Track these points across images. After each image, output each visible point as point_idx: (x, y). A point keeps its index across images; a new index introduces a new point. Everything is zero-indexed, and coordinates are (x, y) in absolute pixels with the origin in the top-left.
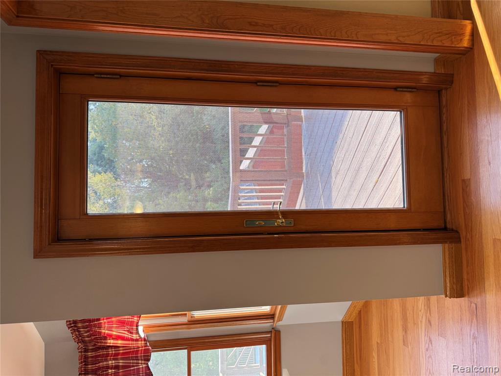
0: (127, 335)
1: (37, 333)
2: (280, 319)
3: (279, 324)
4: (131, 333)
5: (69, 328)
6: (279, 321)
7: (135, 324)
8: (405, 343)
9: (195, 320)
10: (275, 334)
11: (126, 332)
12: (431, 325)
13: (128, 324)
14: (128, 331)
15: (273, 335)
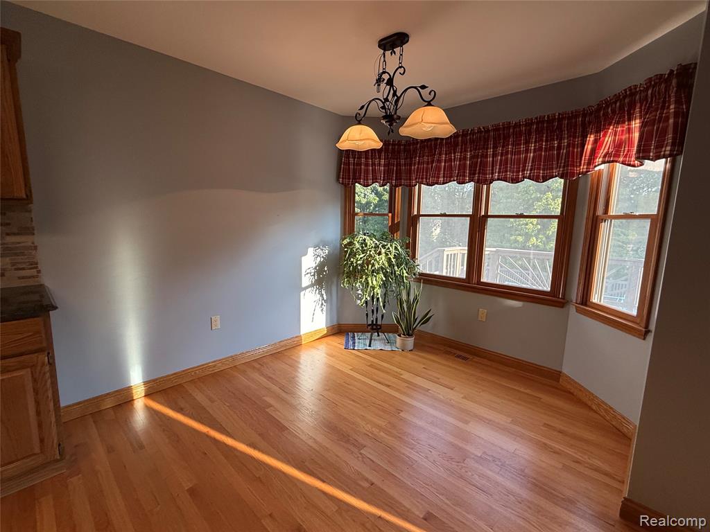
0: (602, 152)
1: (607, 66)
2: (578, 310)
3: (572, 310)
4: (605, 156)
5: (625, 90)
6: (577, 309)
7: (616, 159)
8: (546, 425)
9: (598, 223)
10: (561, 302)
11: (606, 151)
12: (574, 461)
13: (617, 151)
14: (607, 153)
15: (561, 300)
